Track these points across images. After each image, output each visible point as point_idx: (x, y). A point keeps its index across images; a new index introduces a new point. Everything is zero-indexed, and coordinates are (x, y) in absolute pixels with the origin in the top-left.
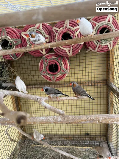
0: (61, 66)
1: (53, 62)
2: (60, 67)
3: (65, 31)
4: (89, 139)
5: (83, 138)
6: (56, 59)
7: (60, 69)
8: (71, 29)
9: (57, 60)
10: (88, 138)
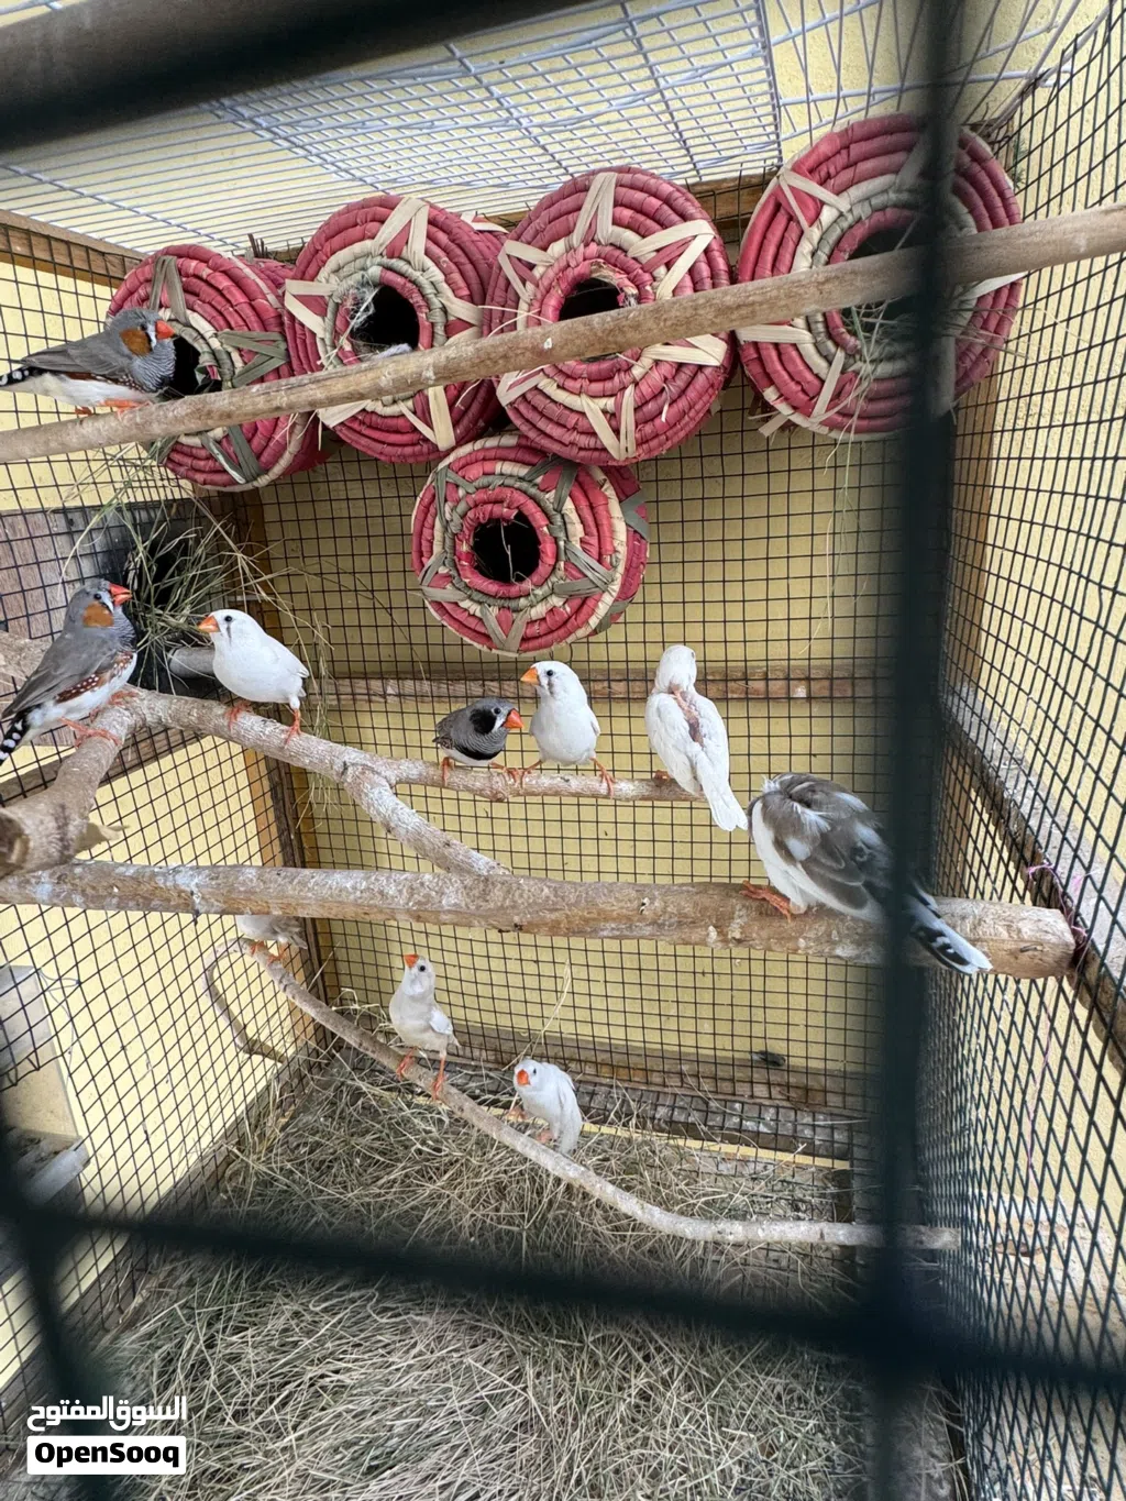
0: (562, 535)
1: (501, 502)
2: (556, 540)
3: (583, 268)
4: (775, 1091)
5: (732, 1080)
6: (521, 479)
7: (551, 561)
8: (625, 251)
9: (533, 491)
10: (769, 1084)
